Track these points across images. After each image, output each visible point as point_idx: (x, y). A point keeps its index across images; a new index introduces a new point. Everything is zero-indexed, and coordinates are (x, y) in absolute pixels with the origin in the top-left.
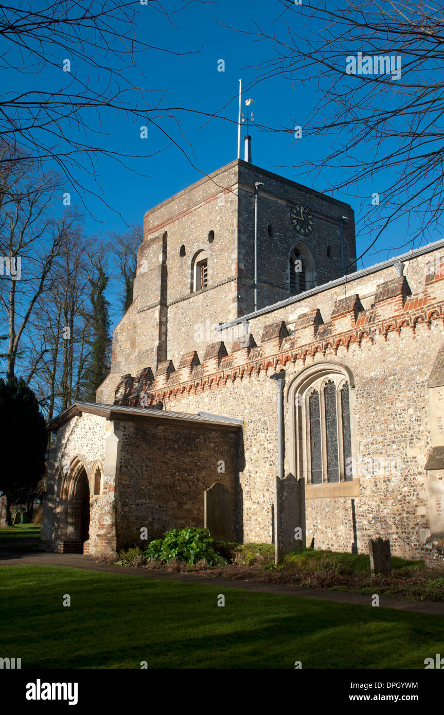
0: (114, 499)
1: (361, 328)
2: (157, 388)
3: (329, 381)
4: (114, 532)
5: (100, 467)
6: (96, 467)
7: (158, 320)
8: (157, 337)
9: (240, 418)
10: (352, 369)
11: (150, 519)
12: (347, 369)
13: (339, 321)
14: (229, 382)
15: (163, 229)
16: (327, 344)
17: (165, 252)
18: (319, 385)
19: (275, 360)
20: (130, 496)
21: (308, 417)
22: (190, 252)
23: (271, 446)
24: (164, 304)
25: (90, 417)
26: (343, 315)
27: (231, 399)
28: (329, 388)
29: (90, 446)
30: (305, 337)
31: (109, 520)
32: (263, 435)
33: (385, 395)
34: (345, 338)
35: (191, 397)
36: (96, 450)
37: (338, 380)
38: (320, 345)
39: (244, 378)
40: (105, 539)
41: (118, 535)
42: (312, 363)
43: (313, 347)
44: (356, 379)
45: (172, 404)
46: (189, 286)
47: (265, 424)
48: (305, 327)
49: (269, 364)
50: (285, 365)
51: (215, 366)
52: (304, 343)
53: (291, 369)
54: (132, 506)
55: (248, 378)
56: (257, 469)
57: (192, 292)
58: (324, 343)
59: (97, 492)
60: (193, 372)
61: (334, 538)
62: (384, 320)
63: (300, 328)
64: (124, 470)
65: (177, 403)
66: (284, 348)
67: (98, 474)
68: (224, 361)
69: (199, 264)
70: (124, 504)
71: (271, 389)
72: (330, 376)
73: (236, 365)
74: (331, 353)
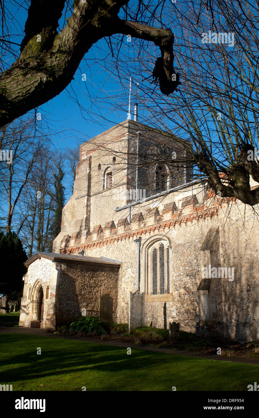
0: (55, 301)
1: (175, 219)
2: (82, 243)
3: (162, 244)
4: (55, 318)
5: (49, 285)
6: (47, 285)
7: (86, 204)
8: (86, 213)
9: (120, 261)
10: (171, 239)
11: (73, 311)
12: (168, 239)
13: (166, 214)
14: (116, 242)
15: (90, 154)
16: (160, 226)
17: (90, 167)
18: (157, 245)
19: (137, 232)
20: (64, 299)
21: (152, 261)
22: (103, 168)
23: (134, 275)
24: (89, 195)
25: (45, 260)
26: (167, 212)
27: (116, 250)
28: (162, 248)
29: (44, 274)
30: (150, 221)
31: (52, 311)
32: (131, 270)
33: (184, 252)
34: (168, 223)
35: (97, 249)
36: (47, 277)
37: (166, 243)
38: (157, 226)
39: (122, 241)
40: (50, 321)
41: (56, 319)
42: (153, 235)
43: (154, 227)
44: (172, 244)
45: (89, 252)
46: (102, 186)
47: (132, 264)
48: (151, 217)
49: (134, 234)
50: (141, 235)
51: (109, 233)
52: (150, 224)
53: (144, 237)
54: (64, 305)
55: (124, 241)
56: (128, 287)
57: (104, 189)
58: (159, 225)
59: (47, 298)
60: (99, 236)
61: (161, 322)
62: (185, 216)
63: (148, 217)
64: (61, 287)
65: (91, 251)
66: (141, 226)
67: (48, 288)
68: (114, 231)
69: (108, 174)
70: (60, 304)
71: (134, 246)
72: (162, 241)
73: (119, 234)
74: (162, 230)
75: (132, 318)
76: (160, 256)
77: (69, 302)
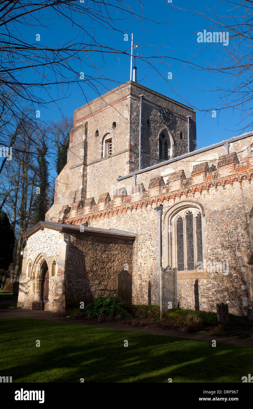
0: (64, 279)
1: (209, 182)
2: (85, 214)
3: (189, 211)
4: (64, 298)
5: (56, 260)
6: (53, 260)
7: (82, 174)
8: (82, 184)
9: (135, 232)
10: (204, 205)
11: (84, 290)
12: (200, 205)
13: (196, 177)
14: (129, 211)
15: (85, 120)
16: (189, 190)
17: (86, 134)
18: (183, 214)
19: (157, 199)
20: (73, 277)
21: (176, 232)
22: (101, 134)
23: (154, 249)
24: (85, 164)
25: (49, 231)
26: (199, 174)
27: (130, 221)
28: (189, 216)
29: (49, 248)
30: (176, 186)
31: (61, 291)
32: (149, 242)
33: (223, 220)
34: (199, 187)
35: (105, 220)
36: (53, 250)
37: (195, 212)
38: (185, 191)
39: (138, 209)
40: (59, 302)
41: (66, 300)
42: (179, 201)
43: (180, 192)
44: (205, 211)
45: (94, 223)
46: (100, 154)
47: (150, 236)
48: (175, 181)
49: (153, 201)
50: (163, 202)
51: (120, 202)
52: (174, 189)
53: (166, 204)
54: (74, 283)
55: (140, 209)
56: (146, 262)
57: (102, 157)
58: (187, 190)
59: (53, 274)
60: (107, 205)
61: (192, 302)
62: (223, 178)
63: (172, 181)
64: (70, 262)
65: (97, 223)
66: (163, 192)
67: (54, 263)
68: (126, 199)
69: (107, 141)
70: (70, 282)
71: (153, 215)
72: (190, 209)
73: (133, 201)
74: (191, 196)
75: (164, 299)
76: (187, 226)
77: (80, 280)
